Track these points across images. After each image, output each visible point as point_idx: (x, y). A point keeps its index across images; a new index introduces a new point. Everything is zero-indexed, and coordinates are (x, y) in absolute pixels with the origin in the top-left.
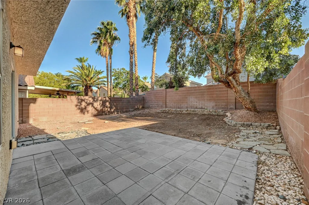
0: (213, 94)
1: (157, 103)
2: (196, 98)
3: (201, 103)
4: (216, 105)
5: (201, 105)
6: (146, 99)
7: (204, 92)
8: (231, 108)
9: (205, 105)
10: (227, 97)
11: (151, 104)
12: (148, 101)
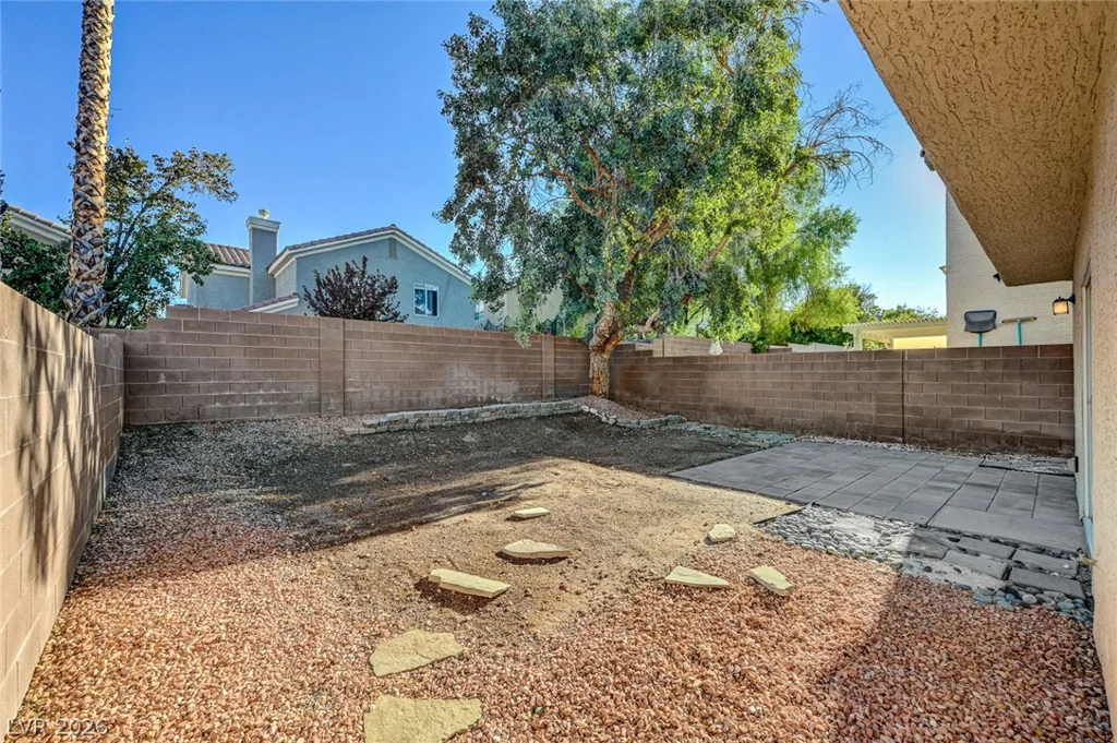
0: (514, 359)
1: (273, 386)
2: (472, 367)
3: (485, 384)
4: (521, 390)
5: (486, 391)
6: (154, 363)
7: (494, 351)
8: (548, 397)
9: (498, 390)
10: (541, 368)
11: (216, 399)
12: (190, 376)
